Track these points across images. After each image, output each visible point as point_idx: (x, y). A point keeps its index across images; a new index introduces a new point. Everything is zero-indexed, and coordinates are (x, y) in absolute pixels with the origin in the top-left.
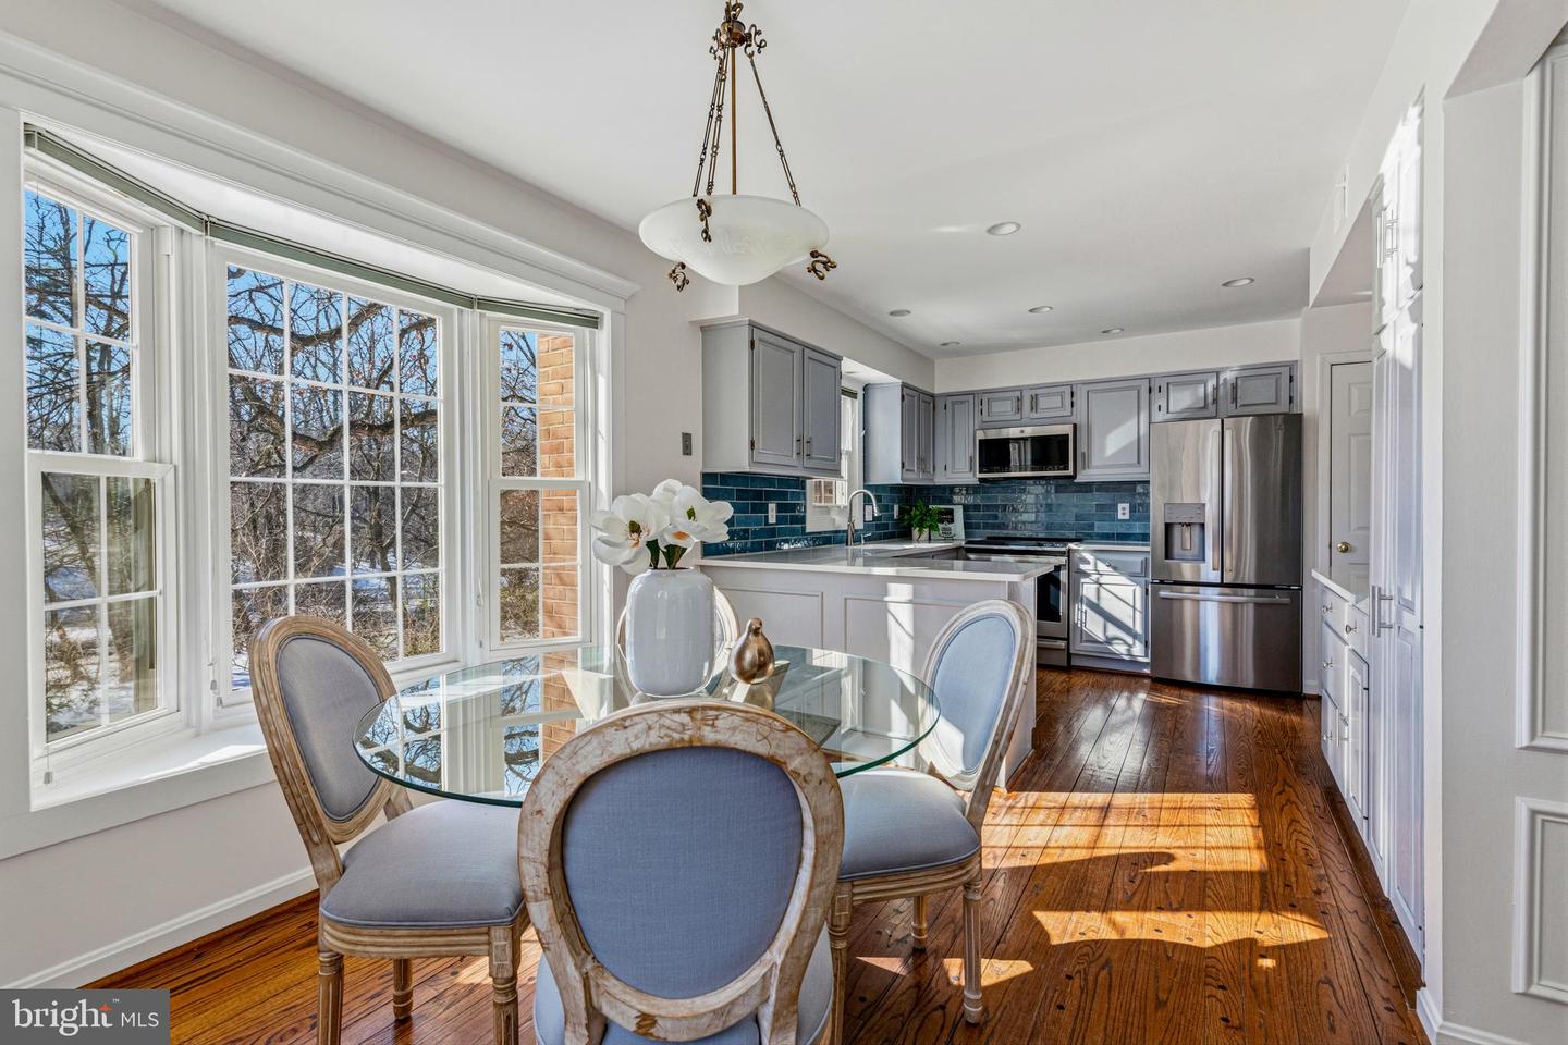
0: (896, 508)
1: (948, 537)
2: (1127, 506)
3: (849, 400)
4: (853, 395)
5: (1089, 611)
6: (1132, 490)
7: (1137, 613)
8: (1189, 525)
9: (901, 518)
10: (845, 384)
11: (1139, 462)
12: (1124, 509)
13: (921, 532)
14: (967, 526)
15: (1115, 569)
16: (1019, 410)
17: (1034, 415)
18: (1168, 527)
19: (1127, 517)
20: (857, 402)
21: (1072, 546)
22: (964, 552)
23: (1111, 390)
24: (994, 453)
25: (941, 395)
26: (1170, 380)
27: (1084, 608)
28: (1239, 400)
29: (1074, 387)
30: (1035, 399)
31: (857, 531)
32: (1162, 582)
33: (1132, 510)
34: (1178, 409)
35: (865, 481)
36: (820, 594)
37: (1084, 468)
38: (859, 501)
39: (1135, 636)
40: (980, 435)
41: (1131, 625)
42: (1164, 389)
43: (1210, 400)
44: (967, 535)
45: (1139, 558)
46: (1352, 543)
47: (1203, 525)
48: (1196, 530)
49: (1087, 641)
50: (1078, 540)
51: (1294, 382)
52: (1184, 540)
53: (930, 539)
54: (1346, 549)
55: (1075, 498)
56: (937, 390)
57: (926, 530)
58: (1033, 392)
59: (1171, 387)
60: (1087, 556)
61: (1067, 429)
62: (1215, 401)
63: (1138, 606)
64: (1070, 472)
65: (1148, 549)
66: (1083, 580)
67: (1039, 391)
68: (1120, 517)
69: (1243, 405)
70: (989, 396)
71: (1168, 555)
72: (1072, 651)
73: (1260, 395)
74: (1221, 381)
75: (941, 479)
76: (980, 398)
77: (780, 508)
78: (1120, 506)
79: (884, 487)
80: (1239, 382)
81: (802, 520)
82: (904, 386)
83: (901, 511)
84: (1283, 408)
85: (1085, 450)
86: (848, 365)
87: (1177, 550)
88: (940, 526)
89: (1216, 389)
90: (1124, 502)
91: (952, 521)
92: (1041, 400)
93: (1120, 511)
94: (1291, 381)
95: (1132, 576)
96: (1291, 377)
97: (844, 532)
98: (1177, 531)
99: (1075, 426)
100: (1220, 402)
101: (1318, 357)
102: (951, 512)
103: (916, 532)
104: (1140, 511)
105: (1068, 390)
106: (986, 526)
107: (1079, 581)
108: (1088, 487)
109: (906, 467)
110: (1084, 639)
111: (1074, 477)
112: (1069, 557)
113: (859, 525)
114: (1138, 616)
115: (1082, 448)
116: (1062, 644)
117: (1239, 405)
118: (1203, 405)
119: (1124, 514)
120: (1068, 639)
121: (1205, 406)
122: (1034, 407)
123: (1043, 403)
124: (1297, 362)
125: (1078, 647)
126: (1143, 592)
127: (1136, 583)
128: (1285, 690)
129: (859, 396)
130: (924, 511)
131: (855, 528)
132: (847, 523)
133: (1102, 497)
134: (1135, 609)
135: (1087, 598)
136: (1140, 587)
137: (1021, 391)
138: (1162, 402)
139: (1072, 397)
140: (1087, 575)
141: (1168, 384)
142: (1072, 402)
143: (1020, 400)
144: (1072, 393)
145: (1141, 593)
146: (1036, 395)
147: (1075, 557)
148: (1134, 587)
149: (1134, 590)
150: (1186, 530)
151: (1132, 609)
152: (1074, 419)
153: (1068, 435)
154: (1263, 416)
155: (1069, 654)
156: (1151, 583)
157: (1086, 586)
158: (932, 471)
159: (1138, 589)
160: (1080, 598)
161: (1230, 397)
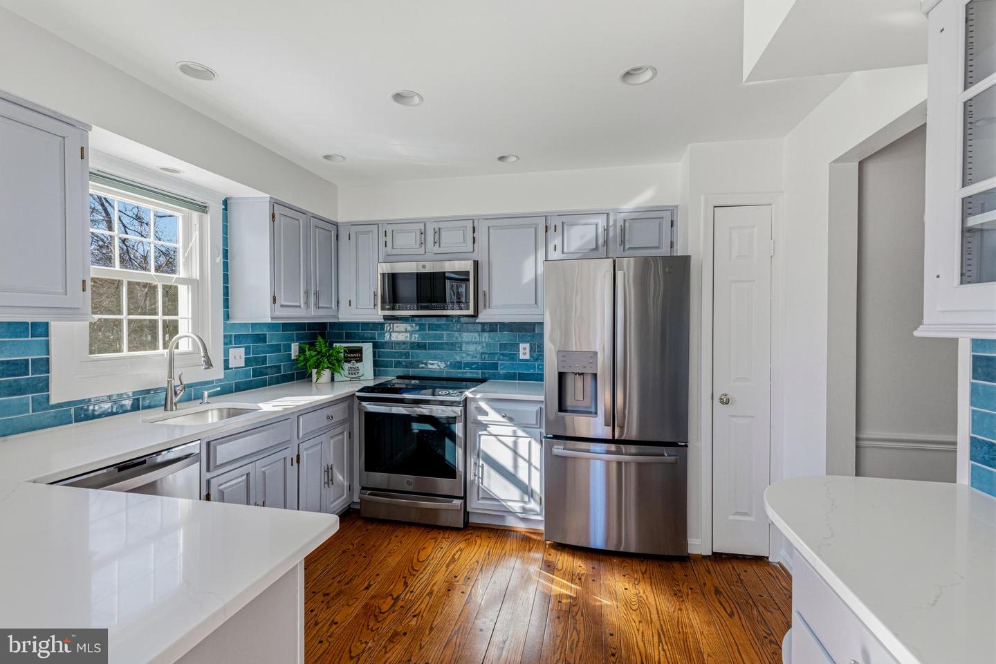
2: (527, 346)
3: (195, 215)
4: (203, 209)
5: (486, 467)
6: (531, 331)
7: (533, 469)
8: (582, 374)
9: (299, 359)
11: (536, 303)
12: (524, 349)
14: (376, 364)
15: (511, 419)
16: (423, 243)
17: (436, 249)
18: (562, 377)
20: (208, 218)
21: (469, 392)
23: (509, 227)
24: (393, 291)
25: (346, 224)
26: (564, 219)
27: (481, 462)
28: (626, 243)
29: (476, 221)
30: (438, 232)
32: (555, 437)
33: (531, 350)
34: (572, 250)
37: (485, 307)
39: (532, 495)
40: (385, 268)
41: (526, 480)
42: (559, 228)
43: (601, 241)
44: (376, 374)
45: (535, 408)
46: (731, 395)
47: (595, 375)
48: (589, 379)
49: (483, 498)
51: (675, 227)
52: (576, 391)
54: (725, 401)
55: (478, 338)
56: (340, 219)
57: (327, 372)
58: (436, 226)
59: (565, 227)
60: (483, 405)
61: (467, 266)
62: (606, 243)
64: (472, 311)
65: (542, 398)
66: (480, 433)
67: (442, 225)
68: (522, 357)
69: (629, 248)
70: (396, 227)
71: (562, 408)
72: (468, 510)
73: (645, 238)
74: (611, 223)
75: (345, 315)
76: (383, 230)
78: (522, 346)
80: (627, 224)
82: (275, 203)
84: (665, 251)
85: (487, 290)
87: (570, 402)
88: (346, 366)
89: (606, 230)
90: (523, 342)
91: (360, 360)
92: (443, 234)
93: (521, 351)
94: (672, 226)
95: (525, 427)
96: (672, 222)
98: (569, 381)
99: (476, 263)
100: (611, 244)
101: (703, 197)
102: (360, 351)
103: (314, 374)
105: (469, 225)
106: (398, 364)
107: (475, 433)
108: (490, 327)
110: (480, 496)
111: (475, 316)
112: (465, 406)
115: (483, 286)
116: (457, 502)
117: (627, 247)
118: (594, 246)
119: (525, 354)
120: (464, 498)
121: (596, 248)
122: (437, 242)
123: (445, 237)
124: (677, 206)
125: (475, 504)
126: (538, 446)
127: (531, 435)
128: (671, 553)
129: (211, 210)
130: (324, 351)
131: (184, 383)
132: (166, 378)
133: (504, 337)
134: (530, 464)
135: (483, 452)
136: (535, 439)
137: (425, 224)
138: (558, 242)
139: (474, 232)
140: (484, 426)
141: (563, 223)
142: (474, 238)
143: (423, 233)
144: (474, 228)
145: (537, 449)
146: (440, 229)
147: (472, 407)
148: (530, 439)
149: (530, 443)
150: (579, 379)
151: (527, 465)
152: (476, 257)
153: (468, 272)
154: (646, 259)
155: (466, 514)
156: (546, 437)
157: (482, 437)
158: (334, 305)
159: (533, 441)
160: (476, 452)
161: (619, 240)
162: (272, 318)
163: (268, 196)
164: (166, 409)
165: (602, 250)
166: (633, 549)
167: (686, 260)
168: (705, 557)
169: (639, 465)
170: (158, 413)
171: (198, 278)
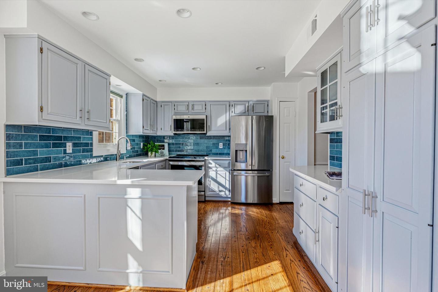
0: (142, 144)
1: (162, 155)
2: (222, 144)
3: (119, 98)
4: (121, 96)
5: (212, 181)
7: (227, 181)
8: (242, 150)
9: (144, 148)
11: (226, 129)
12: (221, 145)
13: (151, 153)
14: (169, 151)
15: (220, 166)
16: (188, 109)
17: (193, 111)
18: (236, 151)
19: (222, 147)
20: (122, 100)
21: (206, 158)
22: (168, 161)
23: (218, 105)
24: (179, 124)
25: (160, 102)
26: (235, 103)
27: (210, 180)
29: (206, 103)
30: (193, 105)
31: (123, 154)
32: (234, 170)
33: (223, 145)
34: (237, 113)
35: (127, 133)
36: (83, 196)
37: (209, 131)
38: (123, 141)
39: (226, 188)
40: (174, 117)
41: (224, 185)
42: (233, 106)
43: (246, 110)
44: (169, 154)
45: (228, 162)
46: (285, 156)
47: (246, 151)
48: (244, 152)
49: (211, 191)
50: (207, 155)
52: (241, 155)
53: (155, 156)
54: (283, 158)
55: (206, 141)
56: (158, 100)
57: (154, 153)
58: (192, 103)
59: (235, 105)
60: (211, 161)
61: (204, 117)
62: (248, 110)
63: (228, 178)
64: (205, 132)
65: (230, 158)
66: (210, 170)
67: (194, 103)
68: (220, 147)
69: (255, 113)
70: (178, 103)
71: (236, 161)
72: (206, 195)
73: (260, 110)
74: (249, 105)
75: (159, 133)
76: (175, 104)
77: (75, 145)
78: (220, 144)
79: (136, 136)
80: (254, 105)
81: (91, 150)
82: (144, 95)
83: (144, 145)
84: (266, 114)
86: (114, 81)
87: (238, 159)
88: (159, 151)
89: (248, 107)
90: (221, 143)
91: (164, 149)
92: (195, 106)
93: (220, 146)
94: (268, 106)
95: (224, 168)
98: (238, 152)
99: (206, 116)
101: (276, 98)
102: (163, 146)
103: (149, 153)
104: (227, 145)
105: (204, 103)
106: (176, 151)
107: (208, 170)
108: (210, 137)
109: (145, 128)
110: (210, 191)
111: (206, 134)
112: (205, 162)
113: (123, 151)
114: (227, 182)
115: (209, 124)
117: (254, 112)
118: (244, 112)
119: (221, 146)
120: (204, 191)
121: (245, 112)
122: (193, 109)
123: (196, 107)
124: (269, 100)
125: (208, 193)
126: (228, 173)
127: (227, 170)
128: (268, 202)
129: (123, 97)
130: (153, 145)
131: (121, 153)
132: (116, 151)
133: (215, 141)
134: (226, 179)
135: (211, 176)
136: (228, 171)
137: (189, 103)
138: (233, 110)
139: (205, 106)
140: (211, 168)
141: (235, 104)
142: (205, 108)
143: (188, 105)
144: (205, 104)
145: (228, 174)
146: (194, 104)
147: (207, 162)
149: (226, 173)
150: (241, 152)
151: (225, 179)
152: (206, 114)
153: (204, 119)
154: (260, 116)
155: (205, 196)
156: (231, 170)
157: (210, 172)
158: (156, 130)
159: (227, 172)
160: (209, 177)
161: (252, 110)
162: (143, 133)
163: (142, 93)
164: (117, 161)
165: (247, 113)
166: (256, 202)
167: (272, 117)
168: (277, 204)
169: (258, 176)
170: (115, 161)
171: (120, 119)
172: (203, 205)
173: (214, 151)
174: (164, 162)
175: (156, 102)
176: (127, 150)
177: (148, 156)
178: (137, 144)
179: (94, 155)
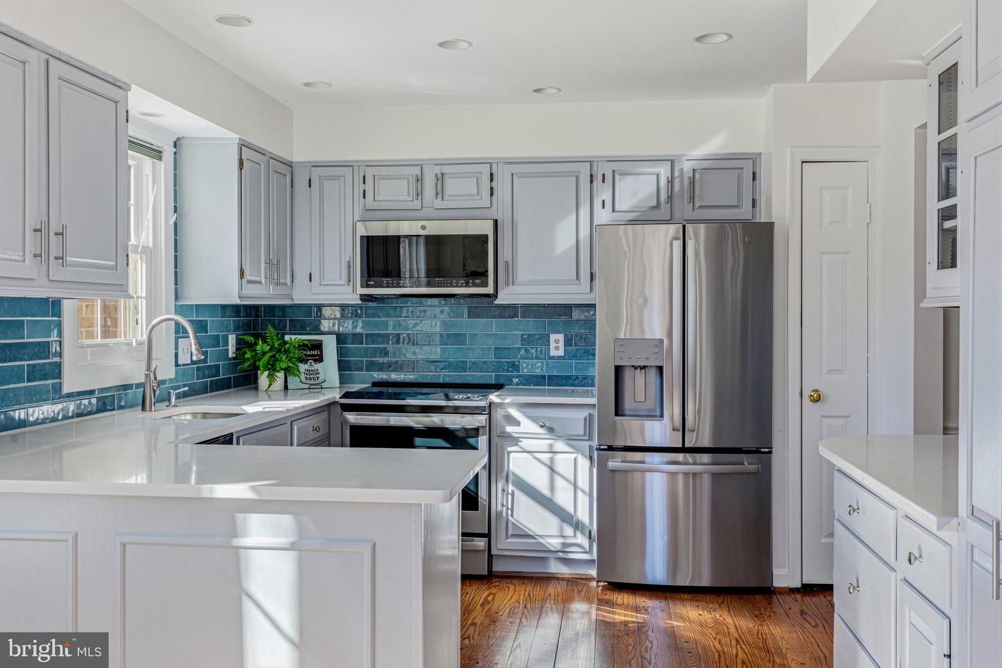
0: (232, 339)
1: (315, 385)
2: (561, 337)
3: (147, 162)
4: (157, 154)
5: (518, 494)
7: (580, 494)
8: (644, 367)
9: (239, 358)
10: (134, 131)
11: (578, 277)
12: (557, 341)
13: (271, 378)
14: (343, 366)
15: (551, 430)
16: (419, 194)
17: (439, 203)
18: (619, 370)
19: (561, 353)
20: (161, 166)
21: (494, 397)
22: (339, 409)
23: (541, 175)
25: (303, 164)
26: (615, 166)
27: (511, 488)
28: (696, 199)
29: (494, 166)
30: (440, 178)
31: (163, 382)
32: (611, 448)
33: (568, 342)
34: (627, 207)
35: (177, 298)
37: (507, 284)
38: (165, 335)
39: (578, 526)
40: (362, 231)
41: (571, 509)
42: (609, 177)
43: (663, 197)
44: (343, 380)
45: (583, 414)
46: (824, 390)
47: (661, 369)
48: (653, 374)
49: (514, 536)
50: (498, 387)
51: (757, 181)
52: (638, 388)
53: (286, 388)
54: (817, 398)
55: (493, 326)
56: (296, 158)
57: (280, 375)
58: (437, 170)
59: (617, 176)
60: (514, 412)
61: (485, 228)
62: (670, 199)
63: (583, 482)
64: (490, 290)
65: (593, 401)
66: (509, 449)
67: (446, 169)
68: (553, 353)
69: (701, 207)
70: (377, 171)
71: (618, 412)
72: (494, 552)
73: (719, 193)
74: (676, 174)
75: (302, 295)
76: (363, 174)
78: (553, 337)
79: (211, 308)
80: (697, 176)
81: (57, 371)
82: (243, 145)
83: (241, 345)
84: (744, 213)
85: (510, 259)
86: (140, 101)
87: (628, 404)
88: (303, 367)
89: (671, 182)
90: (558, 332)
91: (320, 359)
92: (449, 183)
93: (552, 345)
94: (754, 179)
95: (570, 439)
96: (754, 174)
97: (138, 386)
98: (628, 375)
99: (496, 222)
100: (676, 200)
101: (789, 149)
102: (318, 346)
103: (263, 379)
104: (582, 344)
105: (486, 170)
106: (372, 366)
107: (503, 449)
108: (511, 311)
109: (248, 277)
110: (510, 534)
111: (495, 296)
112: (490, 414)
113: (167, 372)
114: (583, 500)
115: (505, 255)
116: (483, 542)
117: (697, 205)
118: (654, 203)
119: (557, 348)
120: (488, 535)
121: (658, 206)
122: (440, 192)
123: (451, 186)
124: (760, 154)
125: (502, 544)
126: (587, 463)
127: (578, 450)
128: (752, 583)
129: (165, 155)
130: (276, 345)
131: (159, 378)
132: (143, 371)
133: (530, 326)
134: (576, 487)
135: (514, 474)
136: (583, 455)
137: (422, 168)
138: (606, 195)
139: (492, 181)
140: (515, 440)
141: (614, 171)
142: (492, 188)
143: (419, 179)
144: (492, 174)
145: (584, 463)
146: (443, 174)
147: (498, 414)
148: (575, 455)
149: (575, 460)
150: (639, 375)
151: (571, 487)
152: (494, 213)
153: (486, 236)
154: (722, 223)
155: (490, 557)
156: (597, 449)
157: (512, 455)
158: (288, 281)
159: (580, 458)
160: (504, 474)
161: (686, 196)
162: (240, 297)
163: (238, 136)
164: (143, 409)
165: (665, 207)
166: (705, 582)
167: (770, 226)
168: (792, 591)
169: (715, 475)
170: (137, 413)
171: (151, 245)
172: (481, 593)
173: (526, 368)
174: (324, 415)
175: (290, 165)
176: (177, 365)
177: (256, 388)
178: (216, 341)
179: (66, 390)
